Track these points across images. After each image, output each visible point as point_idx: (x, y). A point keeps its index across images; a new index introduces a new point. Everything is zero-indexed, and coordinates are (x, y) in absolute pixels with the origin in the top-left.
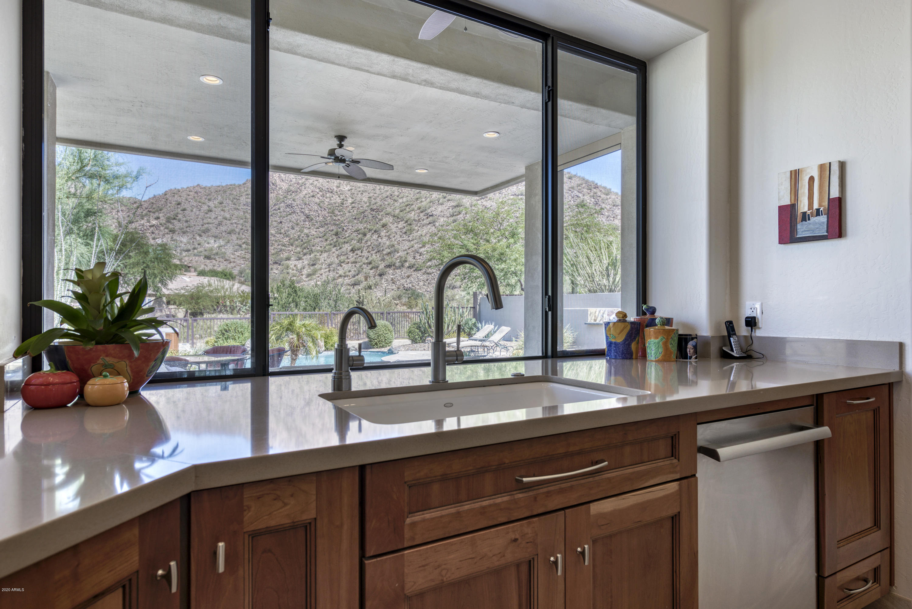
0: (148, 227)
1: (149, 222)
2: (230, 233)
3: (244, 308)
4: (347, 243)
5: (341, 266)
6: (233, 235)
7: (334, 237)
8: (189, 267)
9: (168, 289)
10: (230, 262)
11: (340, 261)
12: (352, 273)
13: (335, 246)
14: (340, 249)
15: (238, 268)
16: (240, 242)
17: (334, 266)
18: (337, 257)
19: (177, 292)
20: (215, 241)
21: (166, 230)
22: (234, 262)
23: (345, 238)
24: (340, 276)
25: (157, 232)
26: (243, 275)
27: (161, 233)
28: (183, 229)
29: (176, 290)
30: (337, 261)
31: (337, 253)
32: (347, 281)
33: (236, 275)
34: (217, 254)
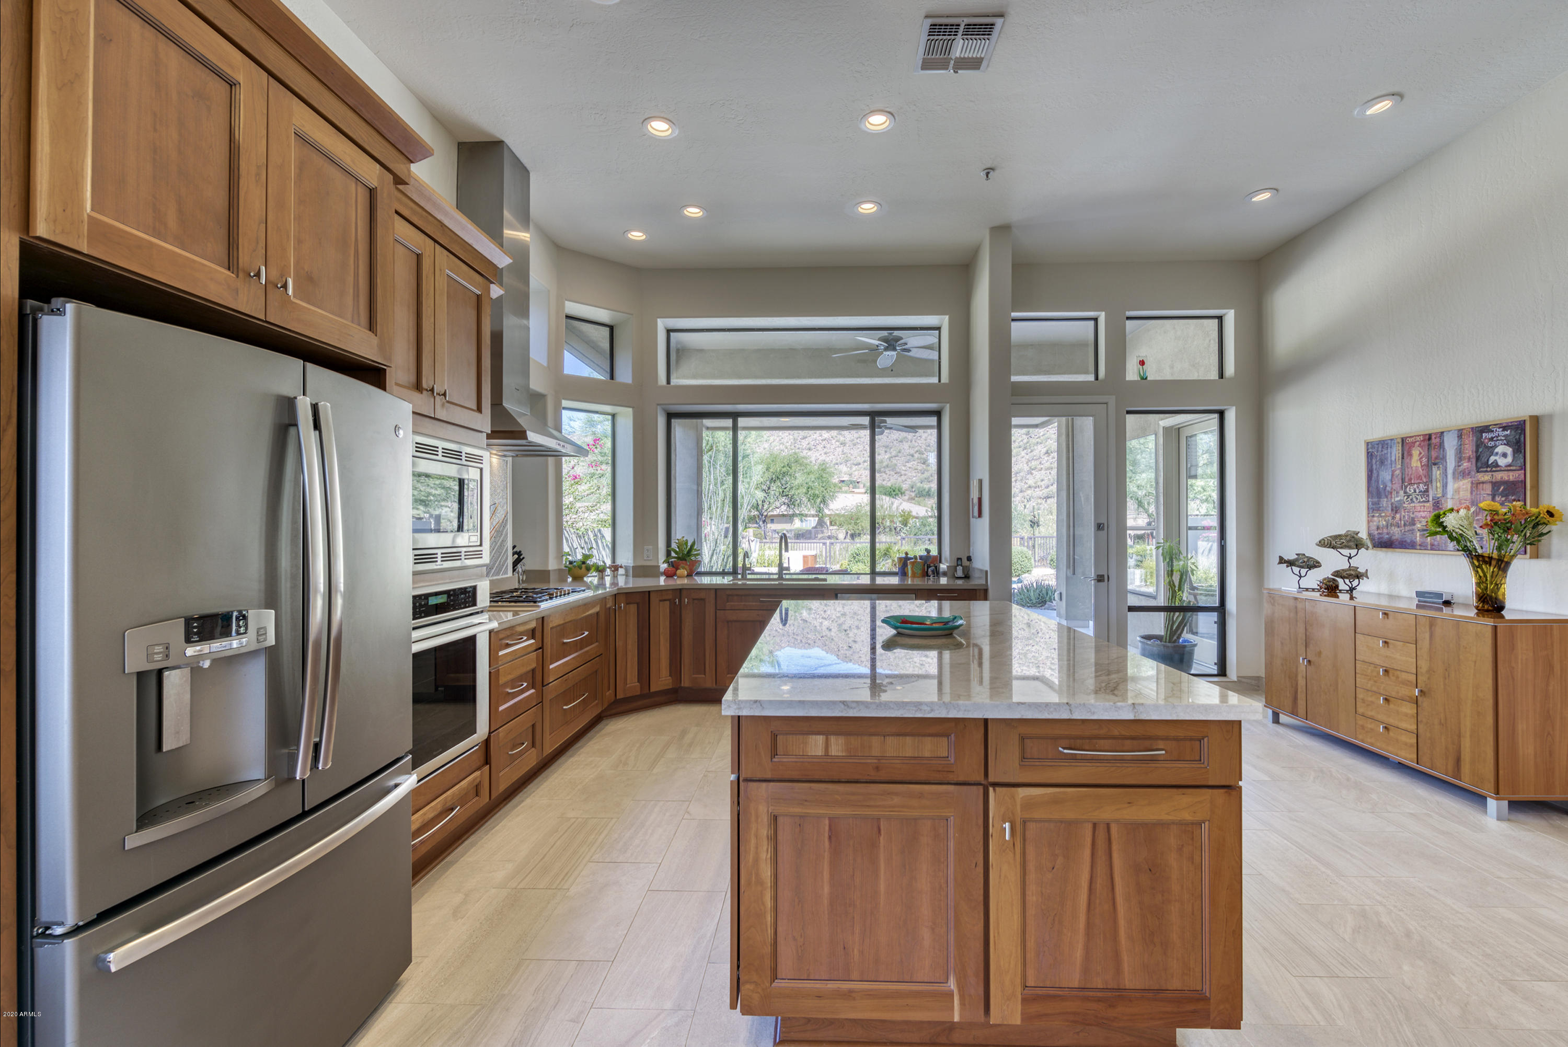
0: (821, 442)
1: (821, 436)
2: (901, 441)
3: (905, 528)
4: (1041, 443)
5: (1032, 474)
6: (904, 443)
7: (1024, 436)
8: (858, 482)
9: (830, 510)
10: (901, 475)
11: (1030, 467)
12: (1046, 482)
13: (1025, 448)
14: (1032, 451)
15: (909, 482)
16: (912, 452)
17: (1021, 474)
18: (1027, 463)
19: (838, 512)
20: (886, 452)
21: (837, 443)
22: (905, 475)
23: (1039, 437)
24: (1030, 487)
25: (828, 446)
26: (914, 490)
27: (833, 447)
28: (853, 440)
29: (837, 510)
30: (1026, 468)
31: (1027, 457)
32: (1038, 493)
33: (906, 490)
34: (887, 466)
